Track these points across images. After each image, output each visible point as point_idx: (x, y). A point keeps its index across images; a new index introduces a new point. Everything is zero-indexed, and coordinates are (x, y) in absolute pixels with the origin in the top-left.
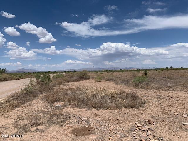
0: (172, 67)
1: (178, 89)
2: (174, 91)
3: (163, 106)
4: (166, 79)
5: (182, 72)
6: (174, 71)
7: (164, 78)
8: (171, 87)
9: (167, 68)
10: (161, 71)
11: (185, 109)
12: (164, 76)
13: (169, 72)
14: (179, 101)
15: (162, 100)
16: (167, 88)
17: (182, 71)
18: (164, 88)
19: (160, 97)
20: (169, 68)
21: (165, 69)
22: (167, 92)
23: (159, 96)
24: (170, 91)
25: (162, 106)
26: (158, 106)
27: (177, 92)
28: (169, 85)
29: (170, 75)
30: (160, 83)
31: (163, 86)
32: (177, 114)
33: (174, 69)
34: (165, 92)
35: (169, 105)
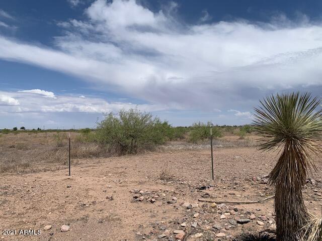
0: (23, 128)
1: (40, 168)
2: (34, 172)
3: (17, 212)
4: (15, 149)
5: (40, 137)
6: (27, 134)
7: (11, 147)
8: (27, 165)
9: (15, 129)
10: (4, 135)
11: (61, 210)
12: (11, 143)
13: (19, 136)
14: (46, 194)
15: (13, 198)
16: (20, 169)
17: (40, 134)
18: (13, 167)
19: (6, 193)
20: (19, 129)
21: (12, 132)
22: (20, 178)
23: (5, 188)
24: (26, 173)
25: (14, 214)
26: (5, 216)
27: (39, 175)
28: (24, 162)
29: (22, 142)
30: (6, 159)
31: (12, 165)
32: (50, 226)
33: (26, 131)
34: (16, 177)
35: (28, 208)
